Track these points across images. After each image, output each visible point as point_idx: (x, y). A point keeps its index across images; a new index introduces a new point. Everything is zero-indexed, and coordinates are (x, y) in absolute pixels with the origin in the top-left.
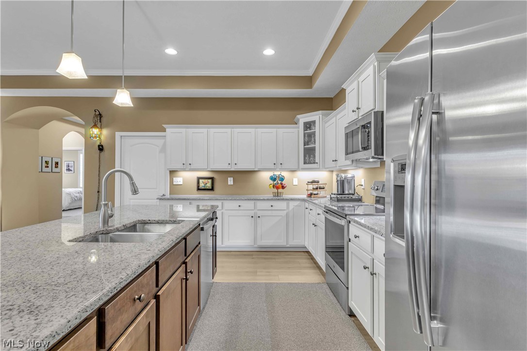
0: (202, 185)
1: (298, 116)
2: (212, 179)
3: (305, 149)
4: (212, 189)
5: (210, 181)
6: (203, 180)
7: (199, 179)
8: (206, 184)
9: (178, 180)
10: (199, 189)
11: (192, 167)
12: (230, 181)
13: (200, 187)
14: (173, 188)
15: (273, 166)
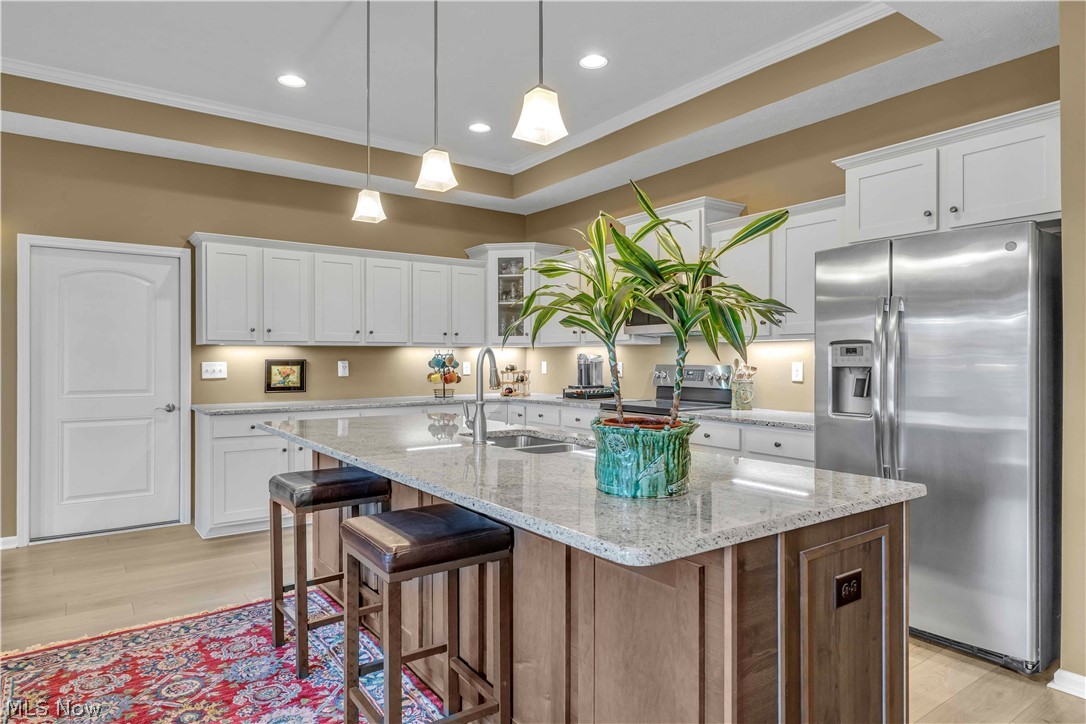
0: (276, 379)
1: (488, 246)
2: (302, 364)
3: (501, 308)
4: (302, 388)
5: (297, 369)
6: (280, 368)
7: (270, 364)
8: (288, 375)
9: (217, 367)
10: (269, 388)
11: (273, 336)
12: (342, 369)
13: (273, 383)
14: (202, 388)
15: (441, 339)
